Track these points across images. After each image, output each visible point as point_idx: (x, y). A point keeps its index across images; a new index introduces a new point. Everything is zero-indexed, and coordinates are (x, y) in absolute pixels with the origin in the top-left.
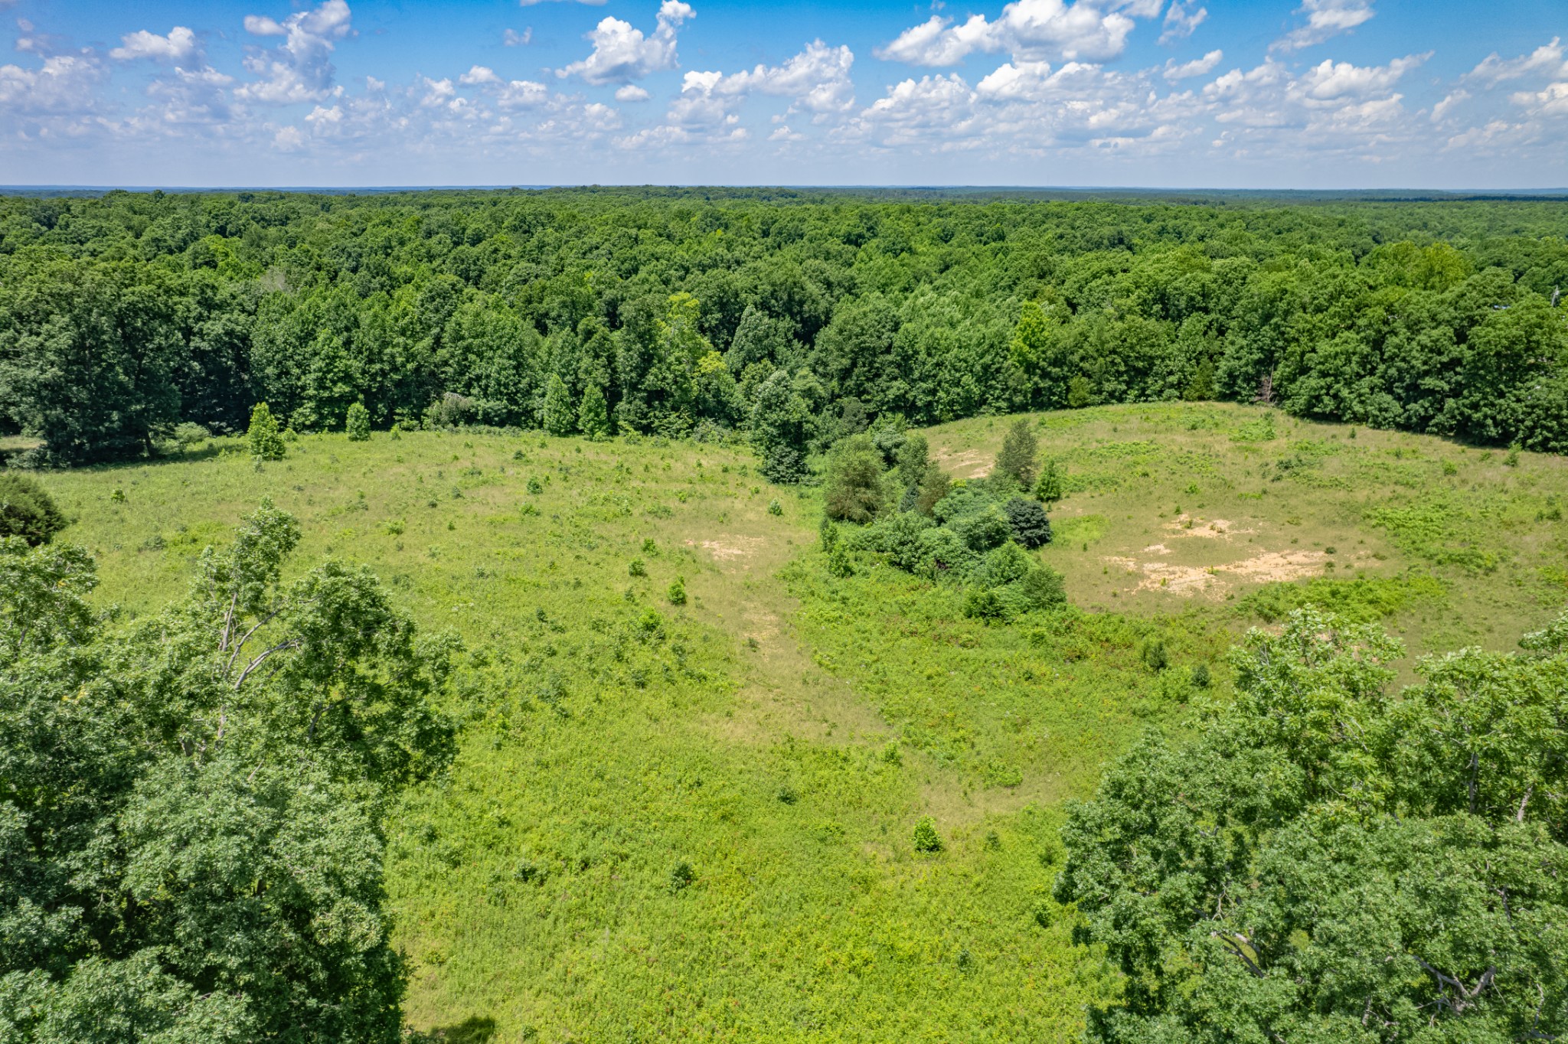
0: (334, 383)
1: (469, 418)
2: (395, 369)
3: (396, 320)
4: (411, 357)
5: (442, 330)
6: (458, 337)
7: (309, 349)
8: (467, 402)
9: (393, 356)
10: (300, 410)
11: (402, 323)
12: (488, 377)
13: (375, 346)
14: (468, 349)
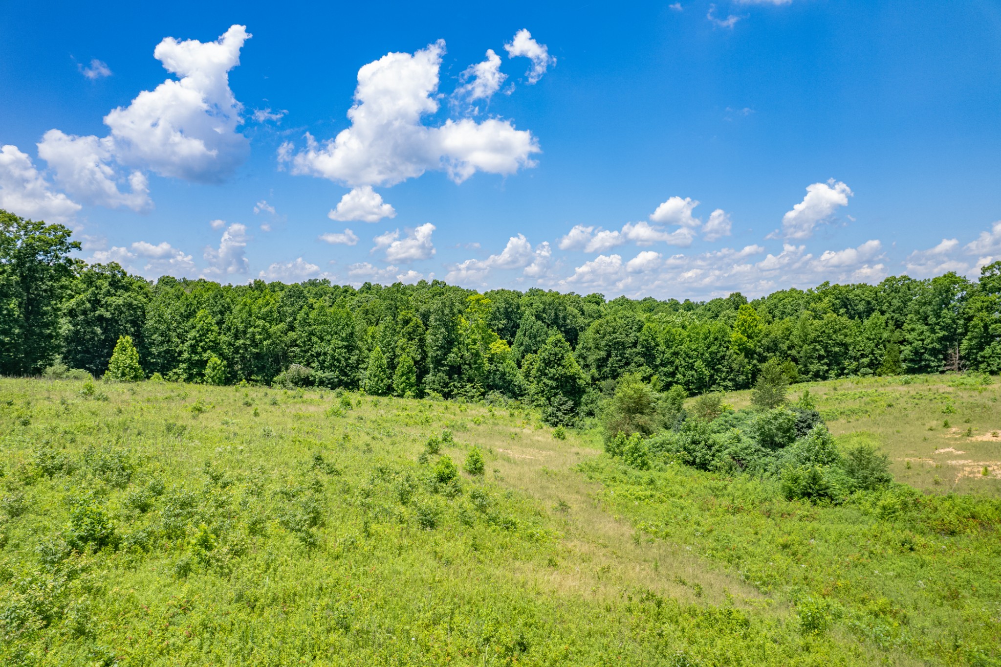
0: (205, 351)
1: (307, 382)
2: (255, 344)
3: (260, 308)
4: (269, 336)
5: (295, 319)
6: (305, 322)
7: (189, 324)
8: (305, 371)
9: (254, 334)
10: (174, 370)
11: (264, 310)
12: (325, 354)
13: (241, 327)
14: (312, 333)
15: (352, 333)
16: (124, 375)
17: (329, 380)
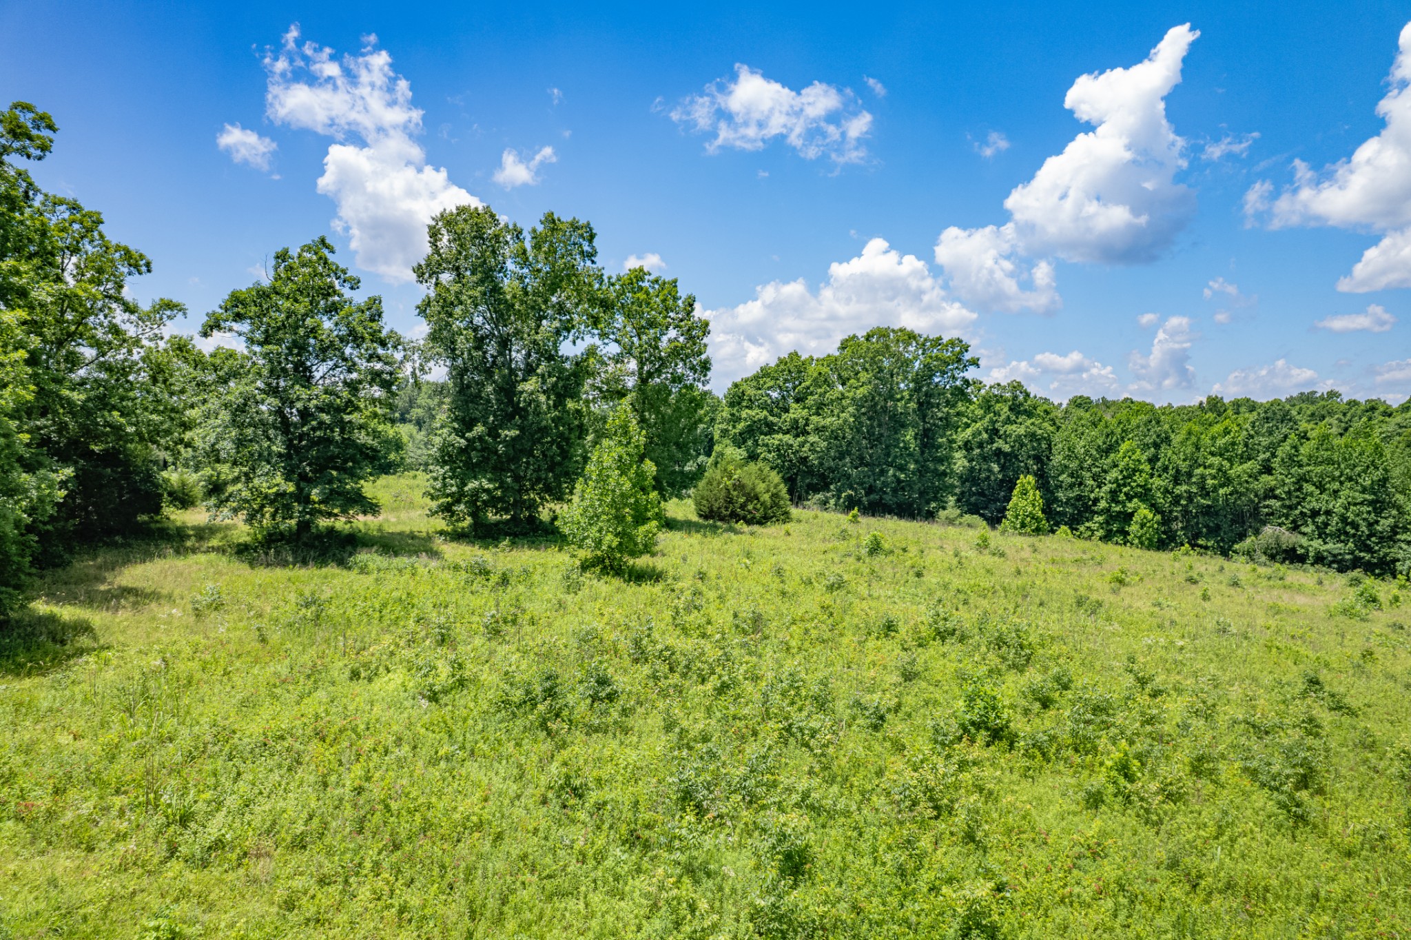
0: (1130, 498)
1: (1293, 556)
2: (1204, 492)
3: (1213, 438)
4: (1228, 481)
5: (1274, 455)
6: (1292, 460)
7: (1109, 461)
8: (1289, 538)
9: (1203, 477)
10: (1087, 524)
11: (1221, 442)
12: (1328, 513)
13: (1184, 467)
14: (1303, 479)
15: (1384, 481)
16: (1023, 525)
17: (1335, 556)
